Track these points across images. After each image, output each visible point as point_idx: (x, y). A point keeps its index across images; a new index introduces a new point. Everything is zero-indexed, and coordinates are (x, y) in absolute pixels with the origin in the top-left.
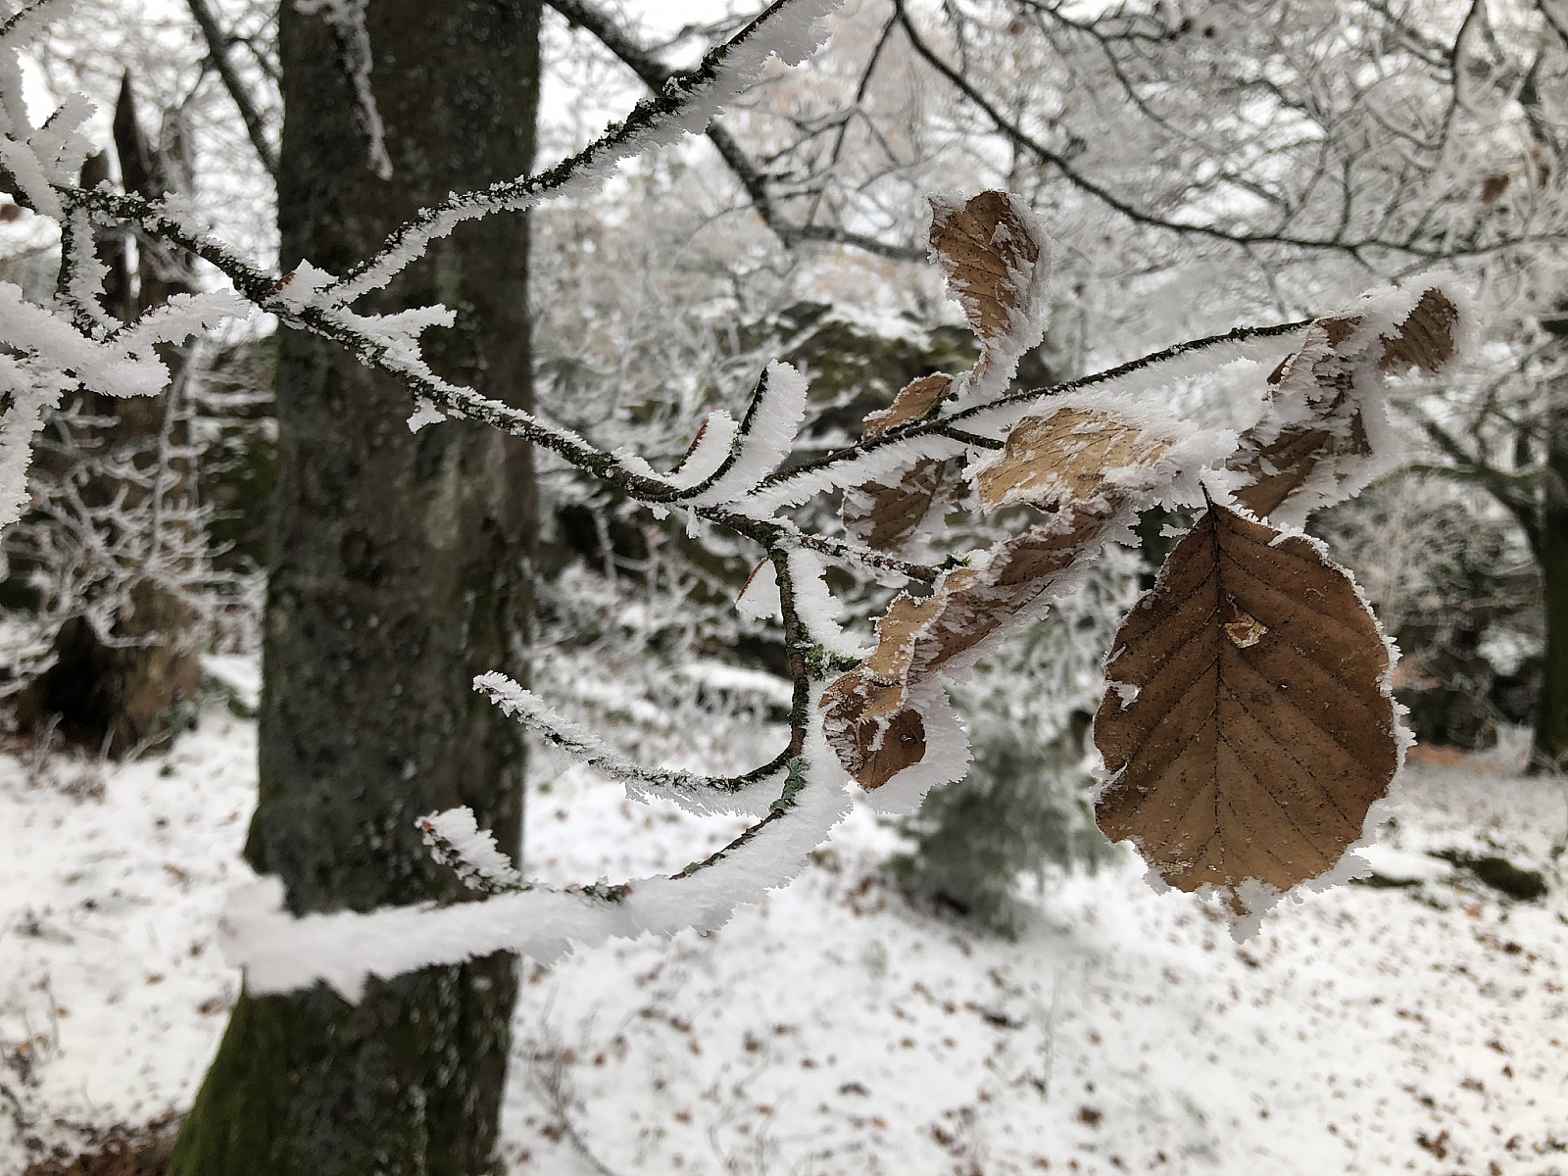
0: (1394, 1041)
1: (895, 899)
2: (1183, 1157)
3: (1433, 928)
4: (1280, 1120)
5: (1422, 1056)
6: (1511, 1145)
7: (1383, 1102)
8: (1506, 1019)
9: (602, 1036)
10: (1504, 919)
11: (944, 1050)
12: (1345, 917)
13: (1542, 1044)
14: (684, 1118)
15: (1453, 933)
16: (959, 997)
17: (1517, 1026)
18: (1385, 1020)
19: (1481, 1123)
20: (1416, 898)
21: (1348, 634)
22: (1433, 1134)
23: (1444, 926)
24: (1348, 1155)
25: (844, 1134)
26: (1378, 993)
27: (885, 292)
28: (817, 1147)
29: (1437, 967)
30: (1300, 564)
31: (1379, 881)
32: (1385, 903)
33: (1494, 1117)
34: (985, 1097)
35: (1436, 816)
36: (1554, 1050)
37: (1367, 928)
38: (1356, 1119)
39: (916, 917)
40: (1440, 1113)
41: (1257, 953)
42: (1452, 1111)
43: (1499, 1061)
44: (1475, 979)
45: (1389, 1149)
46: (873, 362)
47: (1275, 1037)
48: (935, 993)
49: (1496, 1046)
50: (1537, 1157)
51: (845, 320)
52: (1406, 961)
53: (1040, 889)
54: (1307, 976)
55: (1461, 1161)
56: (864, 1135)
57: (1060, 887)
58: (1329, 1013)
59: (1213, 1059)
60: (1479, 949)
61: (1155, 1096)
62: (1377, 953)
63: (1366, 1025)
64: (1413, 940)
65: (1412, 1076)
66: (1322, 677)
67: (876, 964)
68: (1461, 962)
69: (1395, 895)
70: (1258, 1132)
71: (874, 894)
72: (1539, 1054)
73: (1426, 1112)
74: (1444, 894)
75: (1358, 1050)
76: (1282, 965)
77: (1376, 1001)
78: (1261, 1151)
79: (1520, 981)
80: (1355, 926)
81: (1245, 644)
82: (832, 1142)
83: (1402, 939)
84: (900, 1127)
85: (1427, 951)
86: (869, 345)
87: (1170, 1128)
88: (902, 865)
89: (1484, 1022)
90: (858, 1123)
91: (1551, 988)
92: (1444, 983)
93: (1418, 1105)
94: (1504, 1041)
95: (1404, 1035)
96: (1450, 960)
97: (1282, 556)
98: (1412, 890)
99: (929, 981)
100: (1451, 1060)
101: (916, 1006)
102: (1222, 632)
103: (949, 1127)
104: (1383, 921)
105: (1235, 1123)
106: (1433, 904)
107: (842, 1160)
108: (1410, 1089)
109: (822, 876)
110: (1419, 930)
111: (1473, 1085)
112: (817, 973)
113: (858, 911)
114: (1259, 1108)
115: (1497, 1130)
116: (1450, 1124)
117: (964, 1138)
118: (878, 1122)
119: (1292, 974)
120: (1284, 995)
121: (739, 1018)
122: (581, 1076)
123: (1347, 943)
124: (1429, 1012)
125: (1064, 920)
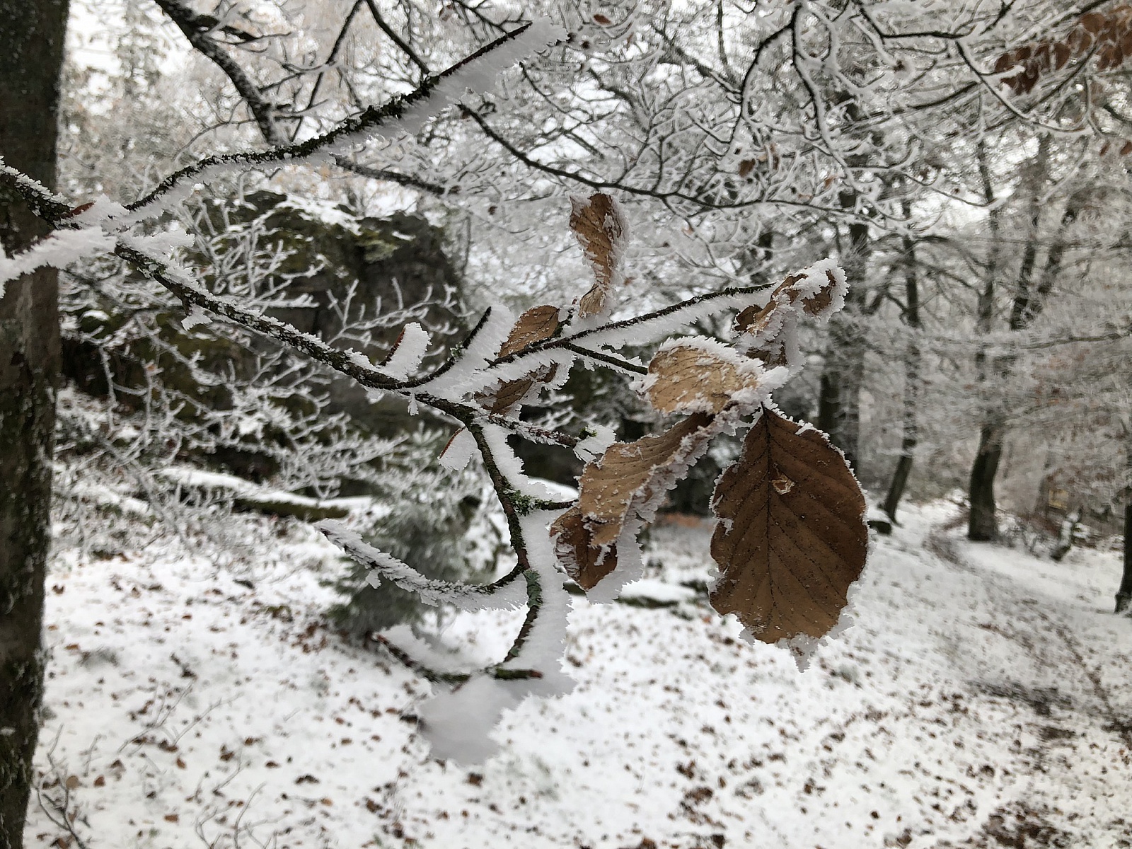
0: (663, 707)
1: (334, 639)
2: (537, 798)
3: (684, 631)
4: (596, 765)
5: (679, 714)
6: (731, 766)
7: (657, 746)
8: (726, 686)
9: (101, 763)
10: (724, 623)
11: (372, 744)
12: (633, 628)
13: (747, 701)
14: (172, 818)
15: (697, 634)
16: (382, 705)
17: (733, 690)
18: (657, 693)
19: (713, 753)
20: (674, 613)
21: (842, 488)
22: (686, 763)
23: (690, 630)
24: (637, 783)
25: (301, 813)
26: (652, 677)
27: (324, 189)
28: (280, 827)
29: (687, 657)
30: (814, 446)
31: (653, 604)
32: (657, 617)
33: (721, 749)
34: (403, 774)
35: (685, 560)
36: (753, 704)
37: (646, 635)
38: (641, 759)
39: (350, 651)
40: (690, 749)
41: (580, 657)
42: (696, 747)
43: (722, 713)
44: (708, 662)
45: (661, 776)
46: (317, 240)
47: (592, 712)
48: (364, 704)
49: (721, 704)
50: (745, 772)
51: (296, 207)
52: (669, 654)
53: (439, 623)
54: (612, 669)
55: (702, 779)
56: (314, 812)
57: (452, 622)
58: (625, 692)
59: (554, 730)
60: (710, 643)
61: (519, 760)
62: (652, 650)
63: (646, 698)
64: (673, 640)
65: (673, 728)
66: (825, 512)
67: (321, 686)
68: (700, 652)
69: (662, 612)
70: (582, 775)
71: (318, 635)
72: (745, 707)
73: (681, 750)
74: (690, 609)
75: (642, 714)
76: (595, 663)
77: (652, 682)
78: (585, 787)
79: (733, 661)
80: (639, 634)
81: (783, 492)
82: (290, 821)
83: (666, 640)
84: (341, 802)
85: (681, 647)
86: (314, 227)
87: (528, 781)
88: (339, 613)
89: (713, 689)
90: (311, 804)
91: (751, 664)
92: (691, 666)
93: (677, 746)
94: (726, 701)
95: (669, 702)
96: (694, 651)
97: (804, 441)
98: (672, 608)
99: (359, 697)
100: (696, 715)
101: (352, 714)
102: (771, 484)
103: (377, 798)
104: (656, 630)
105: (568, 771)
106: (685, 617)
107: (298, 833)
108: (672, 736)
109: (279, 625)
110: (676, 634)
111: (709, 730)
112: (276, 697)
113: (306, 649)
114: (583, 760)
115: (722, 757)
116: (696, 756)
117: (389, 805)
118: (325, 802)
119: (602, 668)
120: (597, 683)
121: (216, 736)
122: (85, 796)
123: (634, 645)
124: (683, 686)
125: (455, 644)
